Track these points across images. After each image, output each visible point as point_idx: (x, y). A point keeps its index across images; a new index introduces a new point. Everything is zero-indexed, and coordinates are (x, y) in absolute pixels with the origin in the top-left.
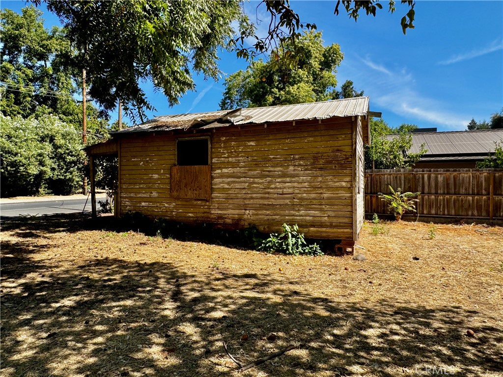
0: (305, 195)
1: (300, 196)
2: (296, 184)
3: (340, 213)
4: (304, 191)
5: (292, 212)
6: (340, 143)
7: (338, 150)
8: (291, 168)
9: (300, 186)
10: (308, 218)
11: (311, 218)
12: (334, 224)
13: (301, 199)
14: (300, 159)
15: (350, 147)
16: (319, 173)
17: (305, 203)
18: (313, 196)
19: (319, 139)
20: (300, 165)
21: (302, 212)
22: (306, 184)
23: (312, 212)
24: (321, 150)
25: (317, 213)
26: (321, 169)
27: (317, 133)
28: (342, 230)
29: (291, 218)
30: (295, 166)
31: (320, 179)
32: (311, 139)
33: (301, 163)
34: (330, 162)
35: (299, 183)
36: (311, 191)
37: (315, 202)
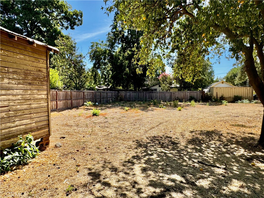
0: (19, 106)
1: (14, 107)
2: (10, 97)
3: (42, 118)
4: (18, 103)
5: (9, 125)
6: (41, 65)
7: (40, 71)
8: (6, 81)
9: (14, 98)
10: (22, 127)
11: (23, 127)
12: (39, 128)
13: (16, 110)
14: (14, 73)
15: (46, 70)
16: (29, 87)
17: (20, 114)
18: (25, 107)
19: (27, 58)
20: (14, 79)
21: (17, 123)
22: (19, 97)
23: (25, 122)
24: (30, 68)
25: (28, 121)
26: (30, 84)
27: (25, 53)
28: (43, 131)
29: (7, 130)
30: (9, 79)
31: (29, 92)
32: (22, 56)
33: (15, 76)
34: (35, 79)
35: (13, 95)
36: (23, 102)
37: (26, 112)
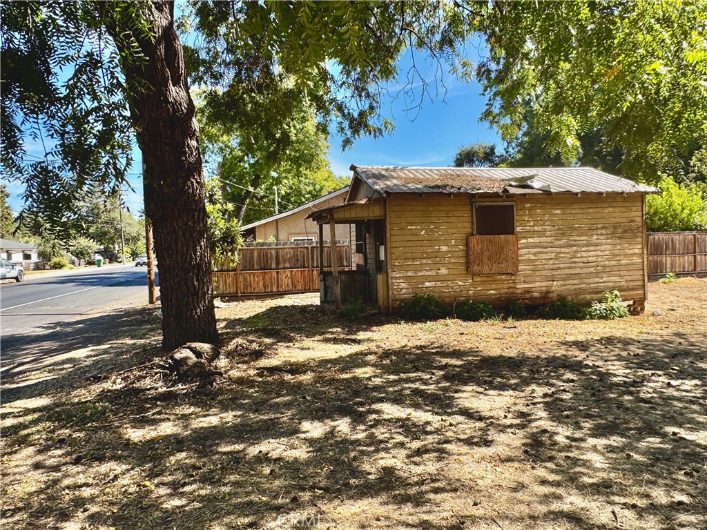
0: (607, 262)
1: (602, 263)
2: (599, 253)
3: (634, 277)
4: (607, 258)
5: (597, 280)
6: (634, 214)
7: (632, 221)
8: (595, 237)
9: (602, 254)
10: (610, 284)
11: (612, 284)
12: (630, 287)
13: (604, 266)
14: (602, 228)
15: (641, 218)
16: (618, 241)
17: (607, 270)
18: (613, 263)
19: (617, 210)
20: (602, 234)
21: (605, 279)
22: (608, 252)
23: (613, 279)
24: (619, 220)
25: (617, 279)
26: (619, 238)
27: (615, 204)
28: (636, 292)
29: (595, 285)
30: (598, 235)
31: (619, 247)
32: (611, 209)
33: (603, 232)
34: (626, 232)
35: (602, 251)
36: (611, 258)
37: (615, 268)
